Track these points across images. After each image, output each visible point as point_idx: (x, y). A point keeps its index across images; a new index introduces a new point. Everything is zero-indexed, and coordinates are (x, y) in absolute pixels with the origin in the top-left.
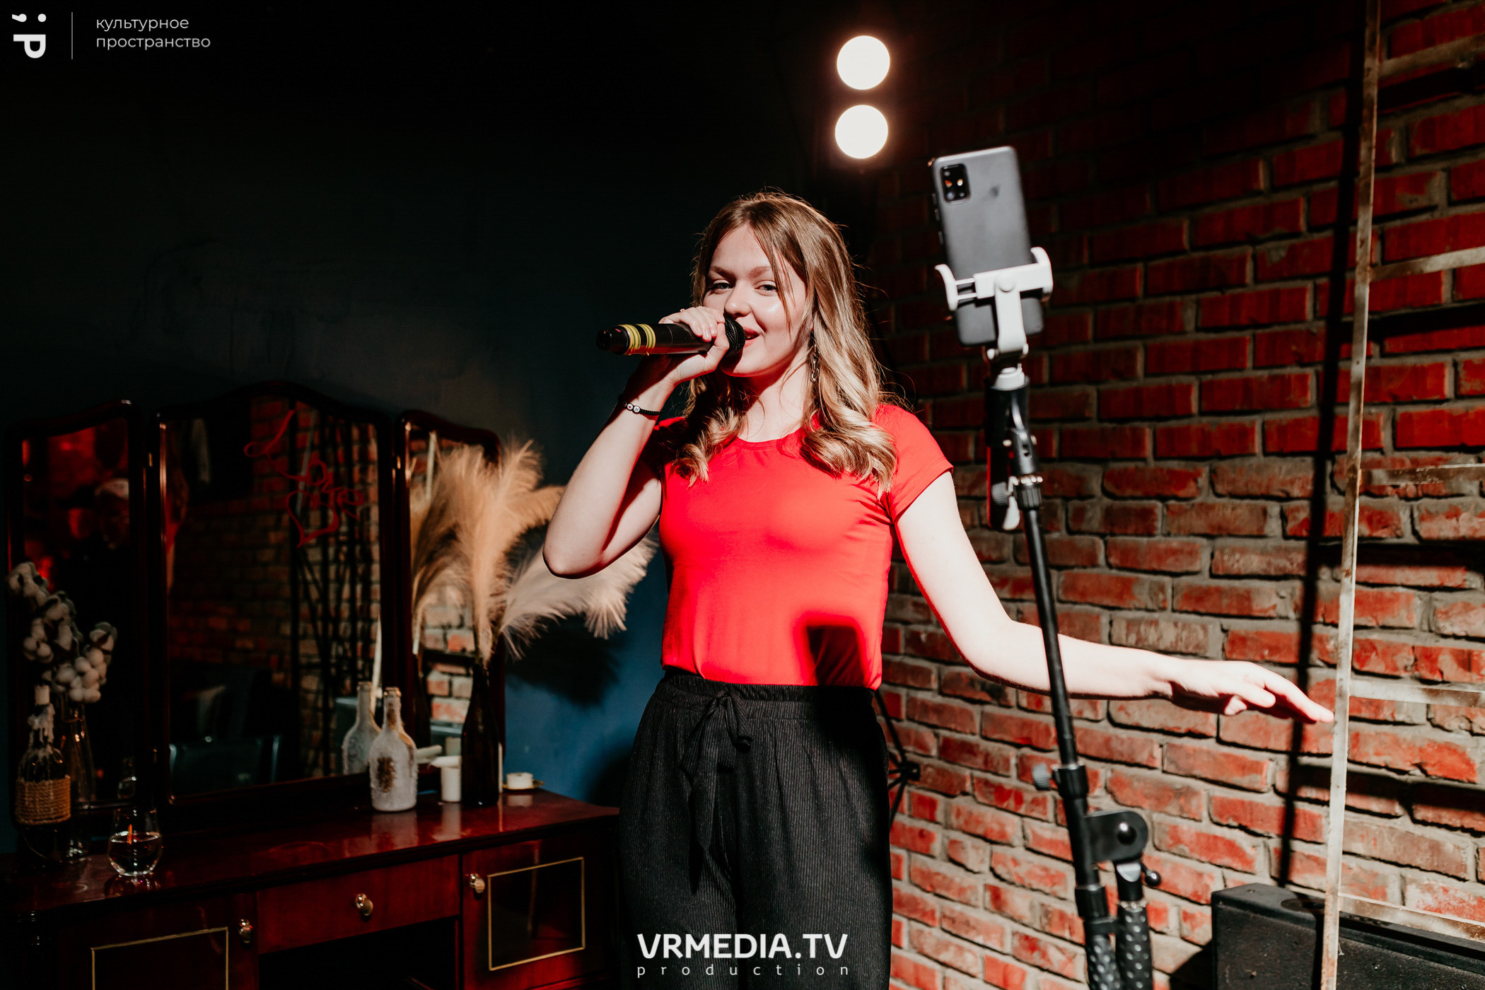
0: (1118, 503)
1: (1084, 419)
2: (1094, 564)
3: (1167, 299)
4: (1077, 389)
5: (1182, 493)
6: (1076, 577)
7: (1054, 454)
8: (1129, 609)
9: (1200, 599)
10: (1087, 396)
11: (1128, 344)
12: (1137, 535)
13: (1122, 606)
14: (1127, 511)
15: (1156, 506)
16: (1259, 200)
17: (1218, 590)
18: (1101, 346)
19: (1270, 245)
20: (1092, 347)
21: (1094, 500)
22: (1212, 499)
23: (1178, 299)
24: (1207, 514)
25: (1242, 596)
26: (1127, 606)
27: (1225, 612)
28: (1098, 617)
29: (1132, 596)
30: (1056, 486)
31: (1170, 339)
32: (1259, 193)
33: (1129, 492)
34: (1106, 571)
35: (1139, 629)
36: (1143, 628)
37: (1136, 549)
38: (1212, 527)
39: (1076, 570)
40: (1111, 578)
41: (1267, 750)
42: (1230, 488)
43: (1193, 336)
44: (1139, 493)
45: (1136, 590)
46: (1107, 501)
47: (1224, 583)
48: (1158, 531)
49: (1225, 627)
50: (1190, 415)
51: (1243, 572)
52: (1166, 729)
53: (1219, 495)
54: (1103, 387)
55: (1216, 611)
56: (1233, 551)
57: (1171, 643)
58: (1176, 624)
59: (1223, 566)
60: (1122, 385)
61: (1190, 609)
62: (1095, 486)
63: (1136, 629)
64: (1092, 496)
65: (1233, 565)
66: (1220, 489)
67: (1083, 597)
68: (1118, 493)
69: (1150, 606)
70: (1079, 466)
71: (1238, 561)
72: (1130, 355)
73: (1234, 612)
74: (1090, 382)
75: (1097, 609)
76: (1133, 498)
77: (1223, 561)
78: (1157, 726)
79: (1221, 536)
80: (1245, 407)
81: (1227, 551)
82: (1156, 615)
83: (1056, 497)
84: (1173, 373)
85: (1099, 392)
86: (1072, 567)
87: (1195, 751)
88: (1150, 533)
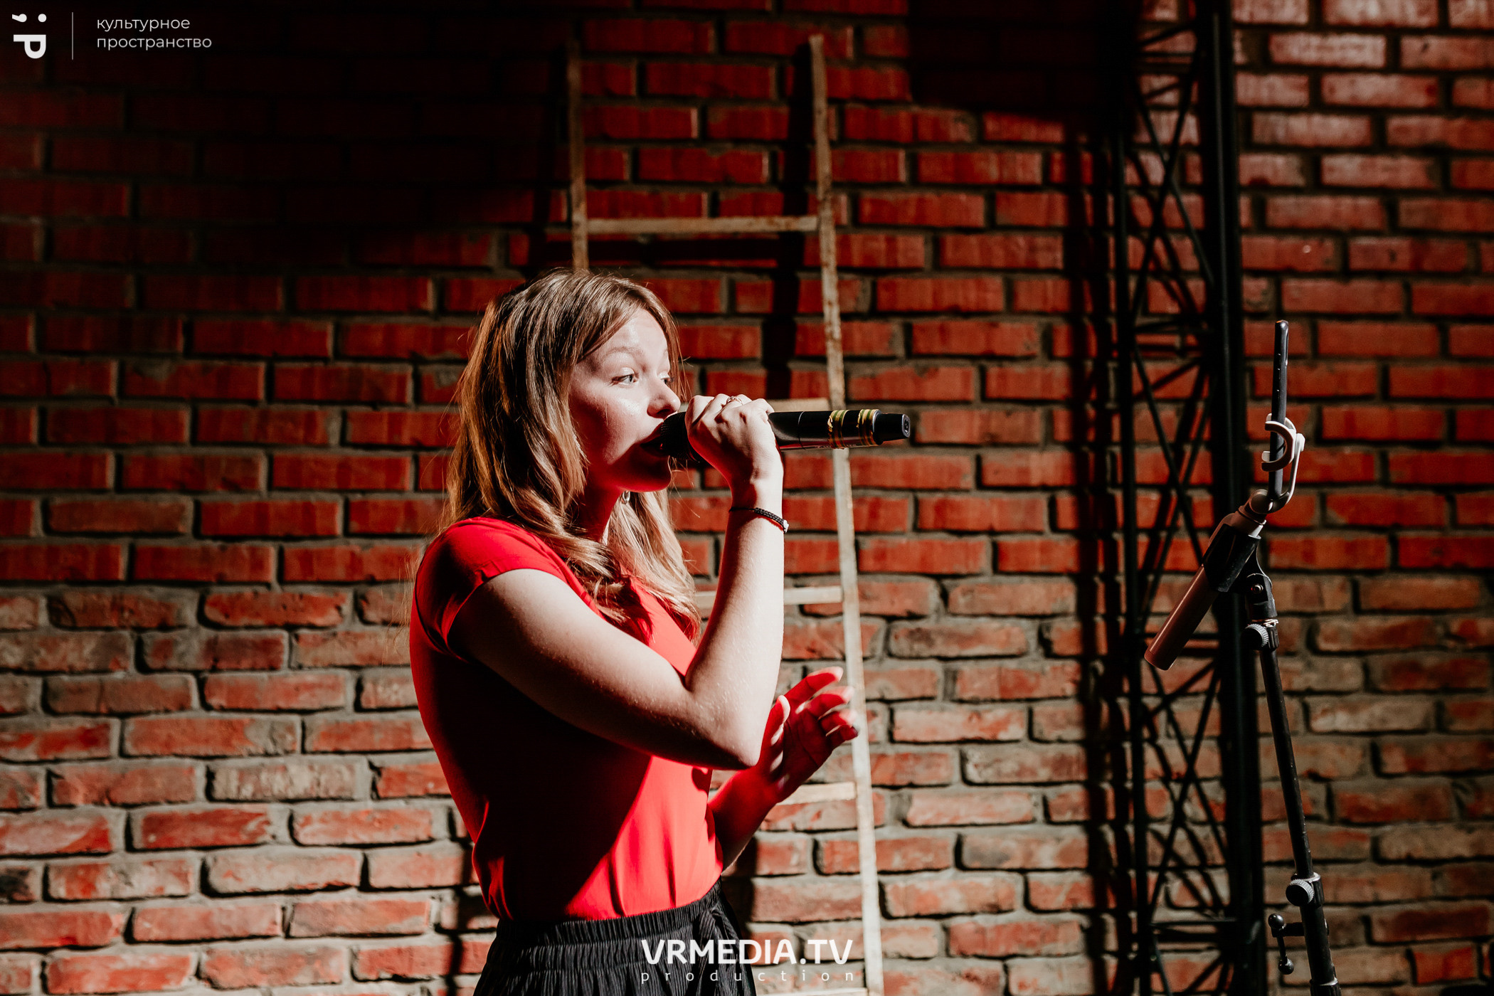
0: (224, 635)
1: (174, 534)
2: (183, 706)
3: (303, 408)
4: (165, 500)
5: (319, 621)
6: (152, 725)
7: (121, 575)
8: (240, 756)
9: (343, 737)
10: (183, 508)
11: (246, 452)
12: (253, 669)
13: (228, 753)
14: (239, 645)
15: (282, 637)
16: (422, 320)
17: (369, 726)
18: (202, 451)
19: (436, 367)
20: (188, 451)
21: (186, 632)
22: (358, 627)
23: (316, 408)
24: (355, 644)
25: (400, 729)
26: (236, 753)
27: (378, 747)
28: (191, 770)
29: (245, 739)
30: (126, 614)
31: (308, 453)
32: (425, 313)
33: (245, 621)
34: (204, 714)
35: (258, 777)
36: (264, 776)
37: (253, 687)
38: (361, 657)
39: (153, 717)
40: (211, 723)
41: (430, 888)
42: (385, 616)
43: (336, 453)
44: (260, 622)
45: (251, 733)
46: (206, 633)
47: (374, 717)
48: (285, 665)
49: (377, 764)
50: (331, 535)
51: (403, 703)
52: (296, 888)
53: (366, 622)
54: (205, 499)
55: (367, 747)
56: (389, 683)
57: (305, 790)
58: (311, 768)
59: (376, 699)
60: (236, 499)
61: (329, 749)
62: (190, 615)
63: (254, 778)
64: (182, 627)
65: (389, 697)
66: (371, 615)
67: (168, 748)
68: (228, 622)
69: (271, 749)
70: (160, 591)
71: (396, 693)
72: (250, 464)
73: (389, 747)
74: (184, 490)
75: (188, 761)
76: (249, 627)
77: (376, 692)
78: (283, 887)
79: (370, 666)
80: (408, 531)
81: (381, 682)
82: (280, 760)
83: (123, 627)
84: (311, 489)
85: (198, 506)
86: (148, 713)
87: (335, 906)
88: (273, 667)
